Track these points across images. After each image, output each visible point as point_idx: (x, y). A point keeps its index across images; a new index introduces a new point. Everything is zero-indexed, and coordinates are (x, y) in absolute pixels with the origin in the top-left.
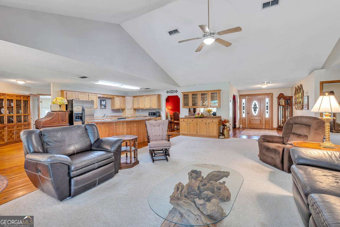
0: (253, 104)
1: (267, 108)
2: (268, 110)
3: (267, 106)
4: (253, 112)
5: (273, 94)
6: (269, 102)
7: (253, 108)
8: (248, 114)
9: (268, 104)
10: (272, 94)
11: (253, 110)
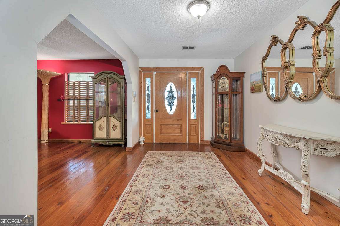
0: (168, 88)
1: (194, 99)
2: (195, 103)
3: (194, 95)
4: (168, 108)
5: (203, 70)
6: (197, 86)
7: (167, 98)
8: (157, 111)
9: (195, 90)
10: (201, 69)
11: (166, 102)
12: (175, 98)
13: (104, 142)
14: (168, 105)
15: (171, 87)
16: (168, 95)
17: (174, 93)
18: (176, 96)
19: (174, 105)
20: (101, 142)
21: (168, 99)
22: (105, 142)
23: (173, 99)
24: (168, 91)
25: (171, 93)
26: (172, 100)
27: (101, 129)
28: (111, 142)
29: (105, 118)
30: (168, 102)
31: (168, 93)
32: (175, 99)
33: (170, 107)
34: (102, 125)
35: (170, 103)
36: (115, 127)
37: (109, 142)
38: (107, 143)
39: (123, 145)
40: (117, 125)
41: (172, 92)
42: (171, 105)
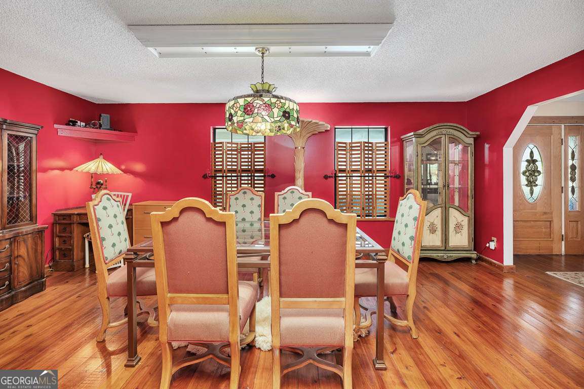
0: (526, 155)
1: (573, 174)
2: (577, 181)
3: (573, 167)
4: (526, 191)
6: (580, 151)
7: (524, 173)
9: (576, 157)
11: (523, 180)
12: (539, 172)
13: (439, 255)
14: (527, 185)
15: (532, 153)
16: (526, 168)
17: (536, 163)
18: (540, 168)
19: (537, 185)
20: (434, 255)
21: (527, 174)
22: (441, 254)
23: (536, 174)
24: (527, 161)
25: (532, 164)
26: (534, 177)
27: (433, 230)
28: (451, 255)
29: (439, 210)
30: (527, 180)
31: (526, 163)
32: (539, 175)
33: (531, 190)
34: (435, 223)
35: (530, 181)
36: (458, 227)
37: (449, 255)
38: (445, 257)
39: (474, 259)
40: (463, 223)
41: (534, 161)
42: (531, 186)
